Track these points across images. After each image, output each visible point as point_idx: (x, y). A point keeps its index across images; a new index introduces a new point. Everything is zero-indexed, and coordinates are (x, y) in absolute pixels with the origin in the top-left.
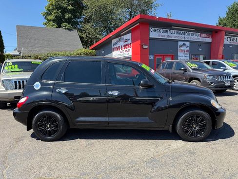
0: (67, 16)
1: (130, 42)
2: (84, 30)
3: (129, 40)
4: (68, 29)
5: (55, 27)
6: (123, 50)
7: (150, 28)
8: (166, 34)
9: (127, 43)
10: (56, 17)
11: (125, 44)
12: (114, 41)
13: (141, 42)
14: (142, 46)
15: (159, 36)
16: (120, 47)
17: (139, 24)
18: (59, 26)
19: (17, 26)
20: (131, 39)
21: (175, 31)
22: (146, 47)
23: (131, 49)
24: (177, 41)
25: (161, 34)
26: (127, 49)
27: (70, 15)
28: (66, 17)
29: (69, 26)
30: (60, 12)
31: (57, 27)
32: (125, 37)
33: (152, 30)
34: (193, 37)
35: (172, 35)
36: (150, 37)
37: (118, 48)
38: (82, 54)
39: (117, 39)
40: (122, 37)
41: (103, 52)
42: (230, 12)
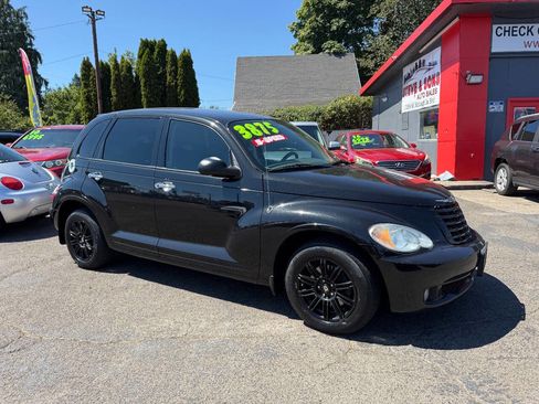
0: (336, 24)
1: (437, 69)
2: (370, 53)
3: (435, 64)
4: (335, 53)
5: (309, 52)
6: (423, 90)
9: (431, 73)
10: (313, 29)
11: (428, 75)
12: (406, 71)
13: (462, 67)
16: (418, 85)
17: (457, 20)
18: (318, 50)
19: (239, 59)
20: (439, 63)
22: (476, 79)
23: (438, 87)
26: (431, 89)
27: (342, 21)
28: (334, 28)
29: (338, 46)
30: (322, 18)
31: (313, 53)
32: (428, 58)
33: (500, 31)
36: (493, 50)
37: (413, 88)
38: (343, 107)
39: (413, 65)
40: (422, 59)
41: (385, 100)
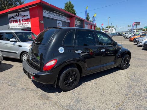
3: (27, 16)
6: (22, 22)
7: (43, 10)
8: (51, 15)
9: (25, 18)
11: (23, 18)
12: (10, 15)
13: (39, 19)
14: (40, 21)
15: (48, 16)
16: (18, 21)
20: (29, 16)
21: (56, 14)
22: (42, 22)
23: (30, 22)
24: (56, 20)
25: (49, 15)
26: (26, 22)
32: (23, 14)
33: (44, 12)
34: (63, 19)
35: (54, 16)
36: (44, 16)
37: (16, 21)
39: (15, 14)
40: (19, 13)
42: (66, 7)
